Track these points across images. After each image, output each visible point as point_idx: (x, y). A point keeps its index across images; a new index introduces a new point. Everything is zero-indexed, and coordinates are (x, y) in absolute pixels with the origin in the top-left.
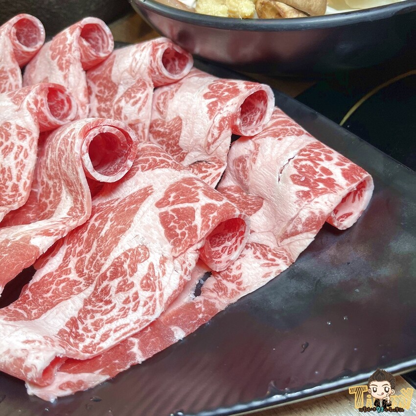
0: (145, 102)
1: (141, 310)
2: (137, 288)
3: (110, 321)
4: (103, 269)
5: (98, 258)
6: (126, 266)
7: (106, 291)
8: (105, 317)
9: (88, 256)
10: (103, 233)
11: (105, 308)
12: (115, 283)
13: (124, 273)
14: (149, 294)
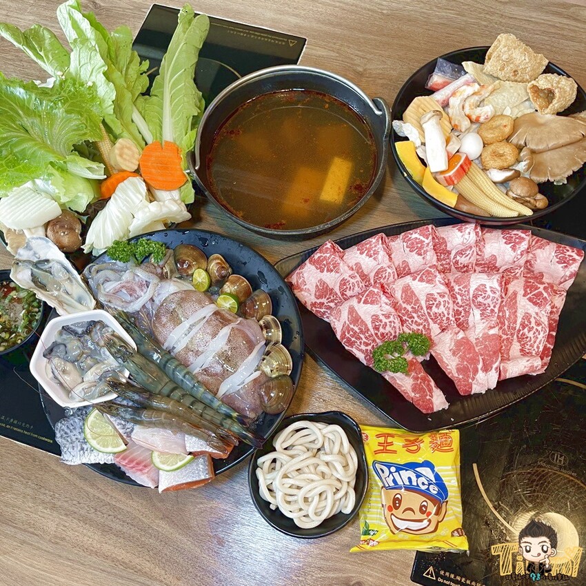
0: (472, 254)
1: (542, 333)
2: (535, 327)
3: (535, 342)
4: (517, 328)
5: (511, 325)
6: (526, 323)
7: (523, 334)
8: (532, 342)
9: (506, 327)
10: (507, 316)
11: (528, 340)
12: (526, 330)
13: (527, 325)
14: (541, 327)
